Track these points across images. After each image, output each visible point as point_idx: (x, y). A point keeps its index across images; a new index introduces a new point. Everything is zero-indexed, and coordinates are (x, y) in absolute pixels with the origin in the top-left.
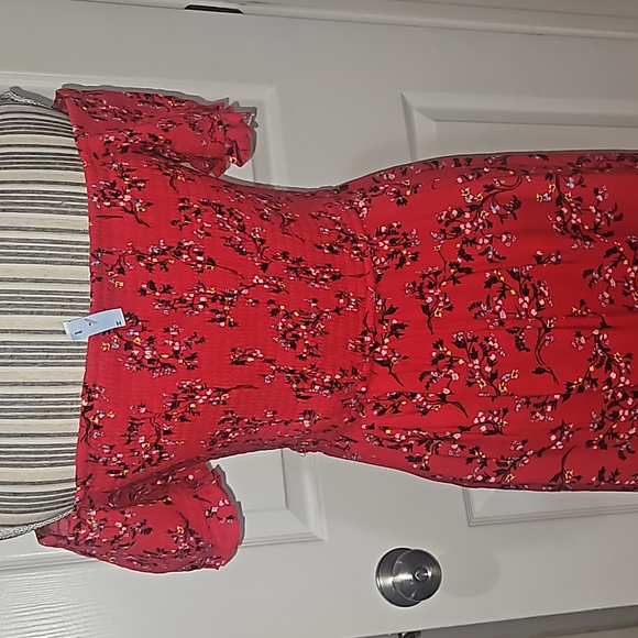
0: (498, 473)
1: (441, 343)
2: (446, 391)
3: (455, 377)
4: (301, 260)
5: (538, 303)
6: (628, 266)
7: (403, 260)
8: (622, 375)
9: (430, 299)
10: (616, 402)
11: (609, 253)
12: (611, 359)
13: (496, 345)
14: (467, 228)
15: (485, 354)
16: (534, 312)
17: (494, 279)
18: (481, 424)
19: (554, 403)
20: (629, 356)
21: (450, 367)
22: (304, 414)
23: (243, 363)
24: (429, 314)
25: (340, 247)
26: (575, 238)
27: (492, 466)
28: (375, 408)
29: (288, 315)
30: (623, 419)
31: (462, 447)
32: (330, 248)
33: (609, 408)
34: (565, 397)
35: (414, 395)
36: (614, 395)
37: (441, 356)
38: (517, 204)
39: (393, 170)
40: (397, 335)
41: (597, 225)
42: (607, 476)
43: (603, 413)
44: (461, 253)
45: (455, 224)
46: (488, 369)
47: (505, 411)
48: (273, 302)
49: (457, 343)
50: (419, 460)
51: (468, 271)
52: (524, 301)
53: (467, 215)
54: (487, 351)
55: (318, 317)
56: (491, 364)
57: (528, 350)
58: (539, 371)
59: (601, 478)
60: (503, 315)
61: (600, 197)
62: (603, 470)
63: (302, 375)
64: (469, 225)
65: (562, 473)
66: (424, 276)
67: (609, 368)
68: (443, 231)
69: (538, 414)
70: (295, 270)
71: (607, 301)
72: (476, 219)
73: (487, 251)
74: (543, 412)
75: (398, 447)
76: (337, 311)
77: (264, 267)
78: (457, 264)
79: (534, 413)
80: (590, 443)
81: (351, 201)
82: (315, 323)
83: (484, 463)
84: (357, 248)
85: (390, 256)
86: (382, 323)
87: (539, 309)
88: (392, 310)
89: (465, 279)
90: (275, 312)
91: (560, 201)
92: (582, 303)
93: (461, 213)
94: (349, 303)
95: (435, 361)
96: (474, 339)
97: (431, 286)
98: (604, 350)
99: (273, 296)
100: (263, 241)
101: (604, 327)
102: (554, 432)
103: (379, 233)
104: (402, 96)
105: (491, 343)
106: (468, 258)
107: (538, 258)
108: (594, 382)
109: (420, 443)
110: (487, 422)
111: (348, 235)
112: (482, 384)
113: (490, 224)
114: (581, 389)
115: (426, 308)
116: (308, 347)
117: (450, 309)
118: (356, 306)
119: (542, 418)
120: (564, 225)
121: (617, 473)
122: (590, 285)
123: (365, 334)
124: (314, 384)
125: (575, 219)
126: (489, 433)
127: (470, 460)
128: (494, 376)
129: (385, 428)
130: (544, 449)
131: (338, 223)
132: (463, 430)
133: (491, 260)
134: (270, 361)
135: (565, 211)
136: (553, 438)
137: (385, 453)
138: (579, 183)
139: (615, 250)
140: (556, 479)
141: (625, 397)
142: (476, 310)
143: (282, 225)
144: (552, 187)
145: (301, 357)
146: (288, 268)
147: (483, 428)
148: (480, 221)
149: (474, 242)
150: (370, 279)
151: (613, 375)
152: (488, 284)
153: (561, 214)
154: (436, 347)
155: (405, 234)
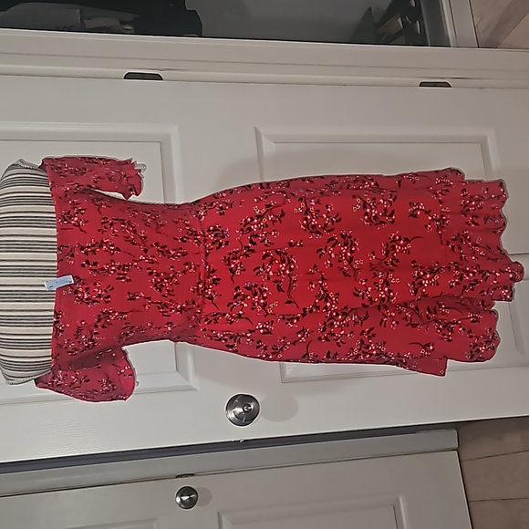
0: (273, 354)
1: (239, 288)
2: (241, 312)
3: (246, 305)
4: (165, 246)
5: (290, 267)
6: (341, 246)
7: (221, 244)
8: (333, 304)
9: (233, 266)
10: (332, 318)
11: (329, 241)
12: (328, 296)
13: (267, 289)
14: (255, 228)
15: (261, 293)
16: (288, 272)
17: (267, 255)
18: (260, 329)
19: (298, 319)
20: (338, 294)
21: (242, 300)
22: (167, 324)
23: (134, 299)
24: (233, 273)
25: (188, 238)
26: (311, 232)
27: (270, 350)
28: (206, 320)
29: (158, 275)
30: (336, 326)
31: (252, 340)
32: (182, 239)
33: (328, 320)
34: (304, 315)
35: (225, 314)
36: (331, 314)
37: (238, 295)
38: (283, 214)
39: (225, 192)
40: (216, 284)
41: (326, 225)
42: (332, 355)
43: (325, 323)
44: (251, 242)
45: (248, 226)
46: (262, 301)
47: (272, 322)
48: (149, 269)
49: (247, 288)
50: (232, 346)
51: (253, 251)
52: (283, 266)
53: (256, 221)
54: (262, 292)
55: (173, 276)
56: (264, 298)
57: (283, 291)
58: (289, 302)
59: (328, 356)
60: (271, 273)
61: (329, 210)
62: (329, 353)
63: (165, 304)
64: (256, 226)
65: (307, 354)
66: (230, 254)
67: (326, 301)
68: (242, 230)
69: (289, 324)
70: (162, 252)
71: (329, 265)
72: (260, 223)
73: (265, 240)
74: (292, 323)
75: (220, 340)
76: (184, 272)
77: (146, 251)
78: (249, 247)
79: (287, 323)
80: (320, 339)
81: (198, 212)
82: (172, 279)
83: (265, 348)
84: (197, 239)
85: (213, 243)
86: (208, 277)
87: (291, 270)
88: (214, 271)
89: (251, 255)
90: (151, 274)
91: (307, 212)
92: (315, 266)
93: (252, 220)
94: (191, 268)
95: (235, 297)
96: (256, 286)
97: (234, 259)
98: (324, 291)
99: (150, 266)
100: (145, 237)
101: (323, 279)
102: (299, 333)
103: (209, 231)
104: (255, 128)
105: (264, 288)
106: (254, 244)
107: (290, 244)
108: (318, 308)
109: (231, 338)
110: (263, 328)
111: (193, 231)
112: (259, 309)
113: (267, 226)
114: (311, 311)
115: (231, 270)
116: (168, 291)
117: (244, 270)
118: (195, 269)
119: (292, 326)
120: (307, 226)
121: (337, 354)
122: (320, 257)
123: (199, 283)
124: (172, 309)
125: (314, 222)
126: (264, 333)
127: (258, 347)
128: (265, 305)
129: (212, 331)
130: (295, 342)
131: (187, 225)
132: (251, 332)
133: (266, 245)
134: (148, 298)
135: (309, 217)
136: (299, 336)
137: (214, 343)
138: (317, 202)
139: (333, 239)
140: (304, 357)
141: (337, 315)
142: (257, 271)
143: (157, 228)
144: (303, 205)
145: (164, 296)
146: (159, 251)
147: (262, 331)
148: (262, 224)
149: (257, 236)
150: (203, 255)
151: (328, 304)
152: (264, 257)
153: (306, 219)
154: (236, 290)
155: (223, 231)
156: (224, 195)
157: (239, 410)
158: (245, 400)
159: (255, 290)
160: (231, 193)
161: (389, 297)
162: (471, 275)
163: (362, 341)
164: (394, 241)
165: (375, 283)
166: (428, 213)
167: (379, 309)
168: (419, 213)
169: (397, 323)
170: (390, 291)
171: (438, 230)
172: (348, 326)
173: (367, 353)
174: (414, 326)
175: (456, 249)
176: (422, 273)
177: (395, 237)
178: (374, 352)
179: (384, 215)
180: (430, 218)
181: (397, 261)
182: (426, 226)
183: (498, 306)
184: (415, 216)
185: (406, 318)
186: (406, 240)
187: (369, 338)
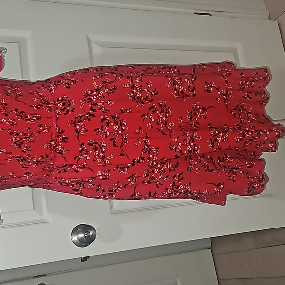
0: (109, 194)
1: (83, 144)
2: (85, 164)
3: (89, 158)
4: (23, 112)
5: (122, 128)
6: (159, 113)
7: (68, 111)
8: (154, 156)
9: (78, 127)
10: (153, 166)
11: (150, 108)
12: (150, 150)
13: (105, 145)
14: (94, 98)
15: (101, 149)
16: (120, 132)
17: (104, 119)
19: (128, 167)
20: (157, 148)
21: (86, 154)
22: (26, 174)
24: (78, 133)
25: (41, 106)
26: (137, 102)
27: (107, 192)
28: (57, 171)
29: (17, 134)
30: (156, 172)
31: (93, 185)
32: (37, 107)
33: (150, 168)
34: (133, 164)
35: (72, 165)
36: (153, 164)
37: (83, 150)
38: (115, 89)
39: (69, 73)
40: (65, 141)
41: (147, 97)
42: (152, 194)
43: (148, 171)
44: (92, 108)
45: (89, 97)
46: (101, 155)
47: (109, 171)
48: (10, 129)
49: (89, 144)
50: (78, 190)
51: (94, 116)
52: (116, 128)
53: (95, 93)
54: (101, 147)
55: (31, 135)
56: (103, 152)
57: (117, 147)
58: (122, 155)
59: (150, 195)
60: (108, 133)
61: (149, 86)
62: (150, 192)
63: (24, 158)
64: (95, 97)
65: (134, 194)
66: (76, 118)
67: (149, 153)
68: (85, 100)
69: (122, 172)
70: (21, 116)
71: (150, 127)
72: (98, 95)
73: (102, 107)
74: (124, 171)
75: (68, 185)
76: (39, 132)
77: (7, 115)
78: (90, 113)
79: (120, 171)
80: (144, 182)
81: (49, 87)
82: (29, 137)
83: (103, 191)
84: (49, 107)
85: (62, 110)
86: (59, 137)
87: (122, 130)
88: (63, 132)
89: (92, 119)
90: (12, 133)
91: (133, 87)
92: (140, 128)
93: (92, 92)
94: (45, 129)
95: (80, 152)
96: (96, 143)
97: (79, 122)
98: (148, 146)
99: (11, 127)
100: (6, 105)
101: (147, 137)
102: (129, 178)
103: (58, 100)
105: (103, 144)
106: (94, 110)
107: (122, 110)
108: (144, 159)
109: (77, 184)
110: (102, 175)
111: (45, 101)
112: (99, 160)
113: (104, 97)
114: (138, 161)
115: (77, 131)
116: (26, 147)
117: (87, 131)
118: (48, 130)
119: (124, 173)
120: (134, 97)
121: (156, 193)
122: (144, 121)
123: (51, 141)
124: (29, 162)
125: (139, 94)
126: (103, 179)
127: (98, 190)
128: (103, 157)
129: (62, 179)
130: (126, 185)
131: (41, 96)
132: (92, 178)
133: (103, 111)
134: (10, 153)
135: (135, 91)
136: (129, 180)
137: (64, 188)
138: (141, 80)
139: (153, 107)
140: (132, 196)
141: (157, 164)
142: (97, 131)
143: (16, 98)
144: (130, 82)
145: (23, 151)
146: (18, 115)
147: (101, 177)
148: (100, 95)
149: (96, 104)
150: (54, 119)
151: (151, 156)
152: (102, 121)
153: (133, 92)
154: (81, 146)
155: (69, 101)
156: (69, 75)
157: (81, 235)
158: (86, 228)
159: (95, 146)
160: (74, 74)
161: (195, 150)
162: (250, 133)
163: (174, 183)
164: (196, 109)
165: (184, 140)
166: (218, 89)
167: (186, 159)
168: (212, 89)
169: (199, 169)
170: (194, 146)
171: (225, 102)
172: (165, 171)
173: (177, 192)
174: (210, 171)
175: (237, 115)
176: (217, 132)
177: (196, 106)
178: (183, 191)
179: (188, 90)
180: (219, 93)
181: (198, 123)
182: (217, 99)
183: (264, 155)
184: (209, 91)
185: (204, 165)
186: (204, 108)
187: (179, 180)
